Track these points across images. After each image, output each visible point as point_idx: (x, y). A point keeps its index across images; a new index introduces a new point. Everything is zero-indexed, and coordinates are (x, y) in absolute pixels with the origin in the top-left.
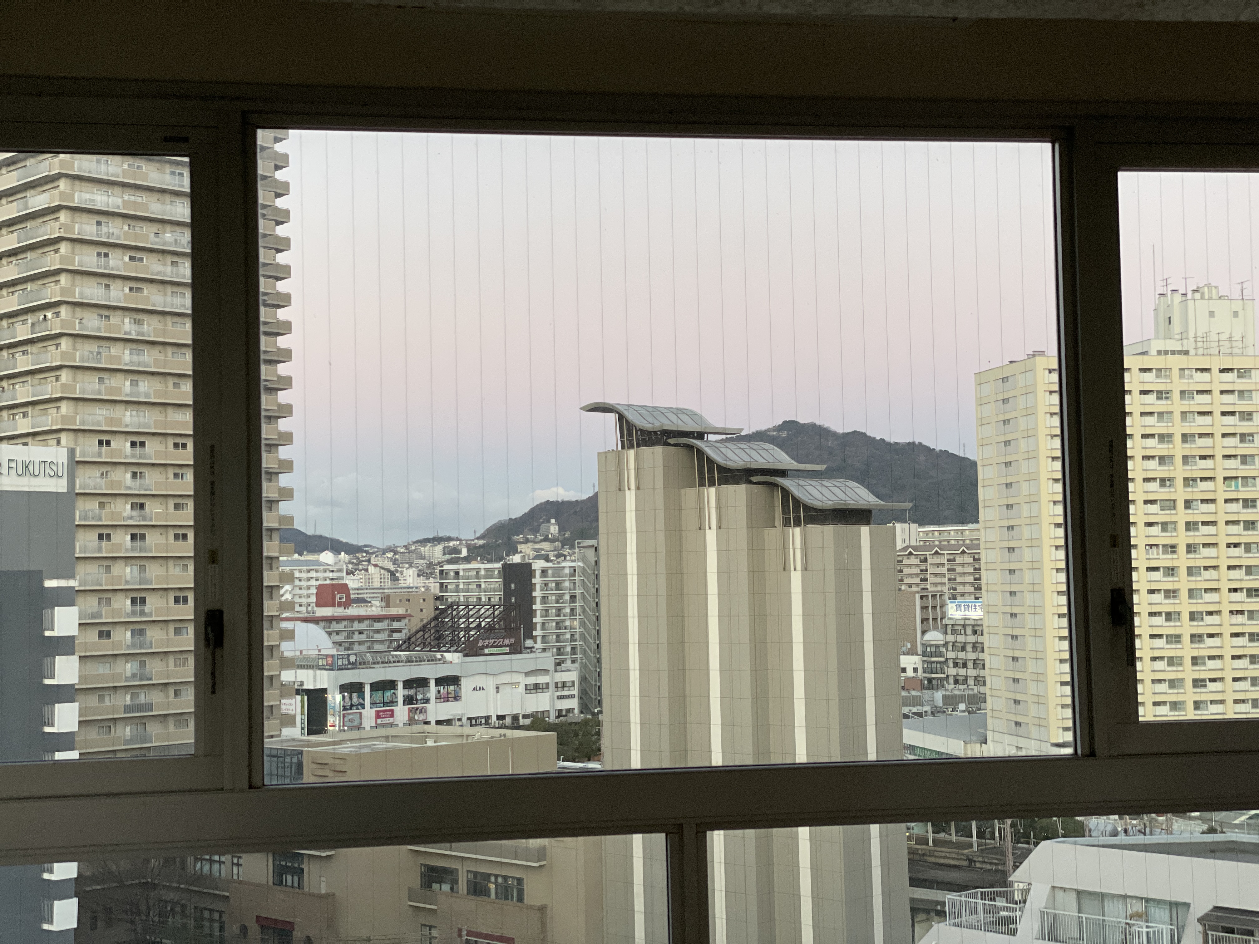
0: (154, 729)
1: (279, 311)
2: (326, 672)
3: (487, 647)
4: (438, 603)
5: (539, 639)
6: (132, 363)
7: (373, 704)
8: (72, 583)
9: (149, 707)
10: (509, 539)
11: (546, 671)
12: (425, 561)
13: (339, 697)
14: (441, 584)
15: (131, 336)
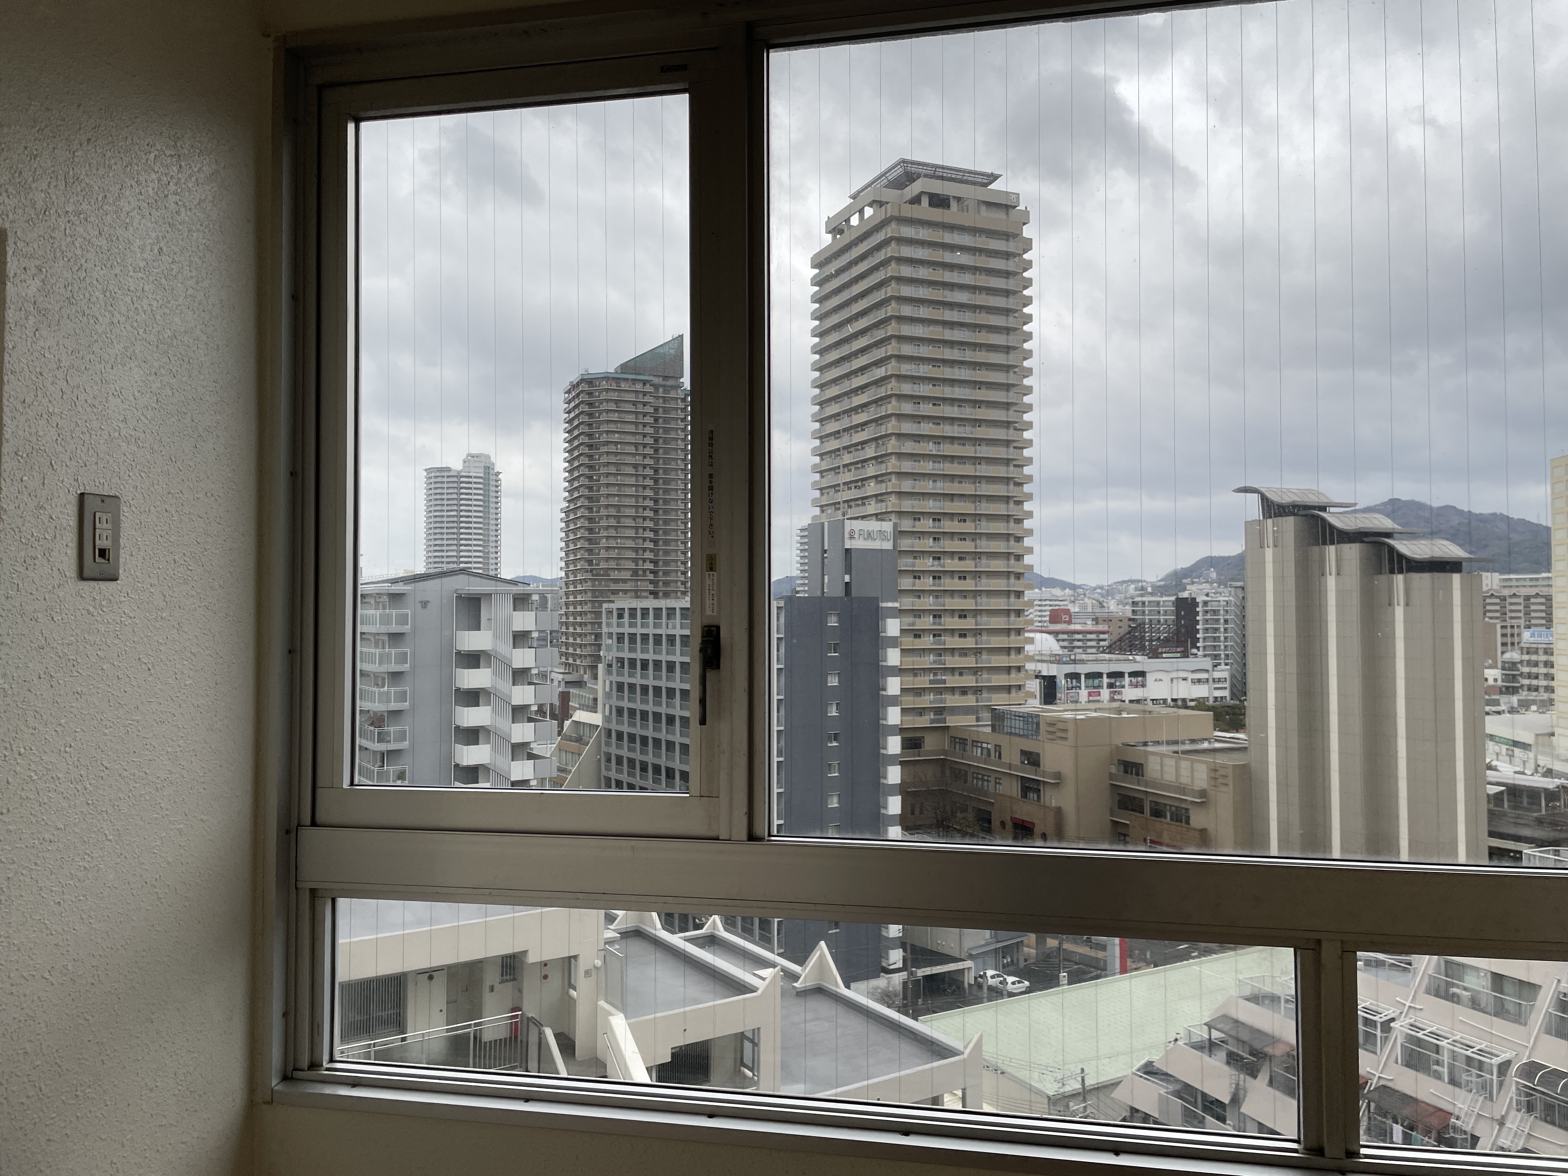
0: (947, 696)
1: (1024, 433)
2: (1055, 665)
3: (1165, 653)
4: (1131, 622)
5: (1201, 649)
6: (933, 469)
7: (1087, 687)
8: (896, 605)
9: (944, 682)
10: (1181, 581)
11: (1207, 671)
12: (1123, 596)
13: (1063, 681)
14: (1133, 611)
15: (934, 453)
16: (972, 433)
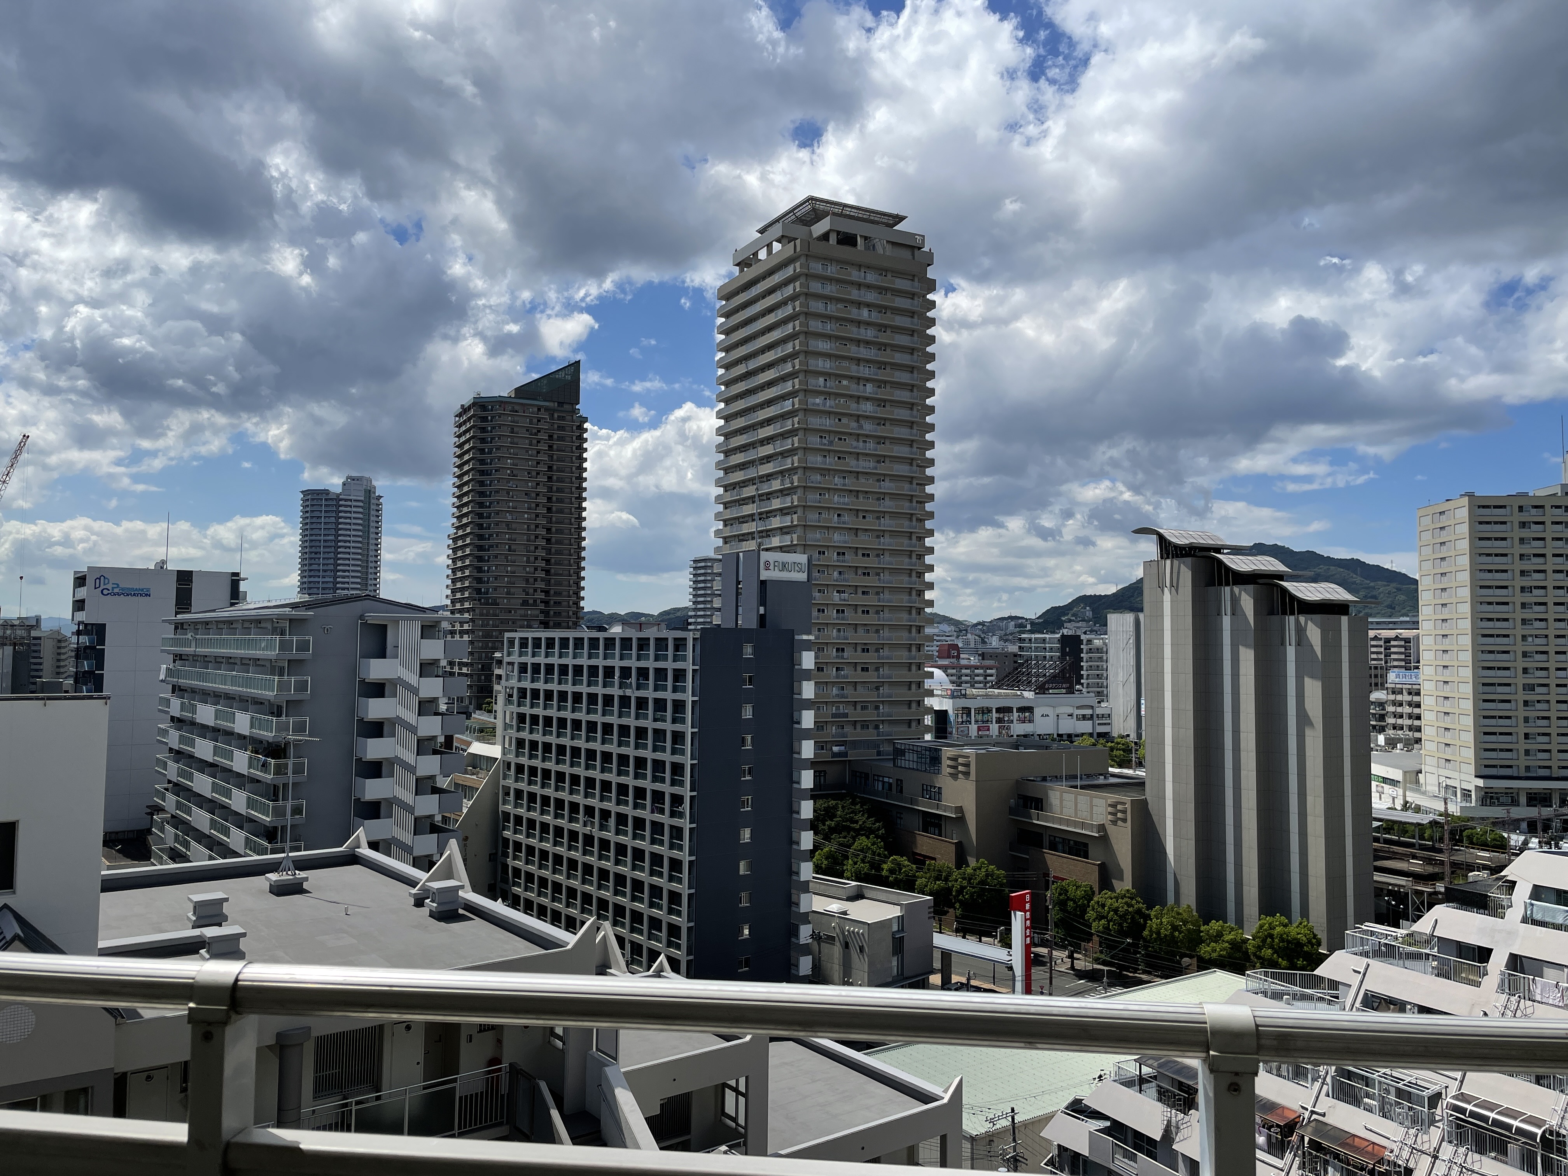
0: (848, 729)
1: (927, 470)
2: (947, 700)
3: (1051, 689)
4: (1017, 658)
5: (1085, 685)
6: (838, 503)
7: (976, 721)
8: (812, 637)
9: (846, 715)
11: (1092, 707)
12: (1004, 632)
13: (955, 716)
14: (1020, 647)
15: (839, 487)
16: (876, 468)
